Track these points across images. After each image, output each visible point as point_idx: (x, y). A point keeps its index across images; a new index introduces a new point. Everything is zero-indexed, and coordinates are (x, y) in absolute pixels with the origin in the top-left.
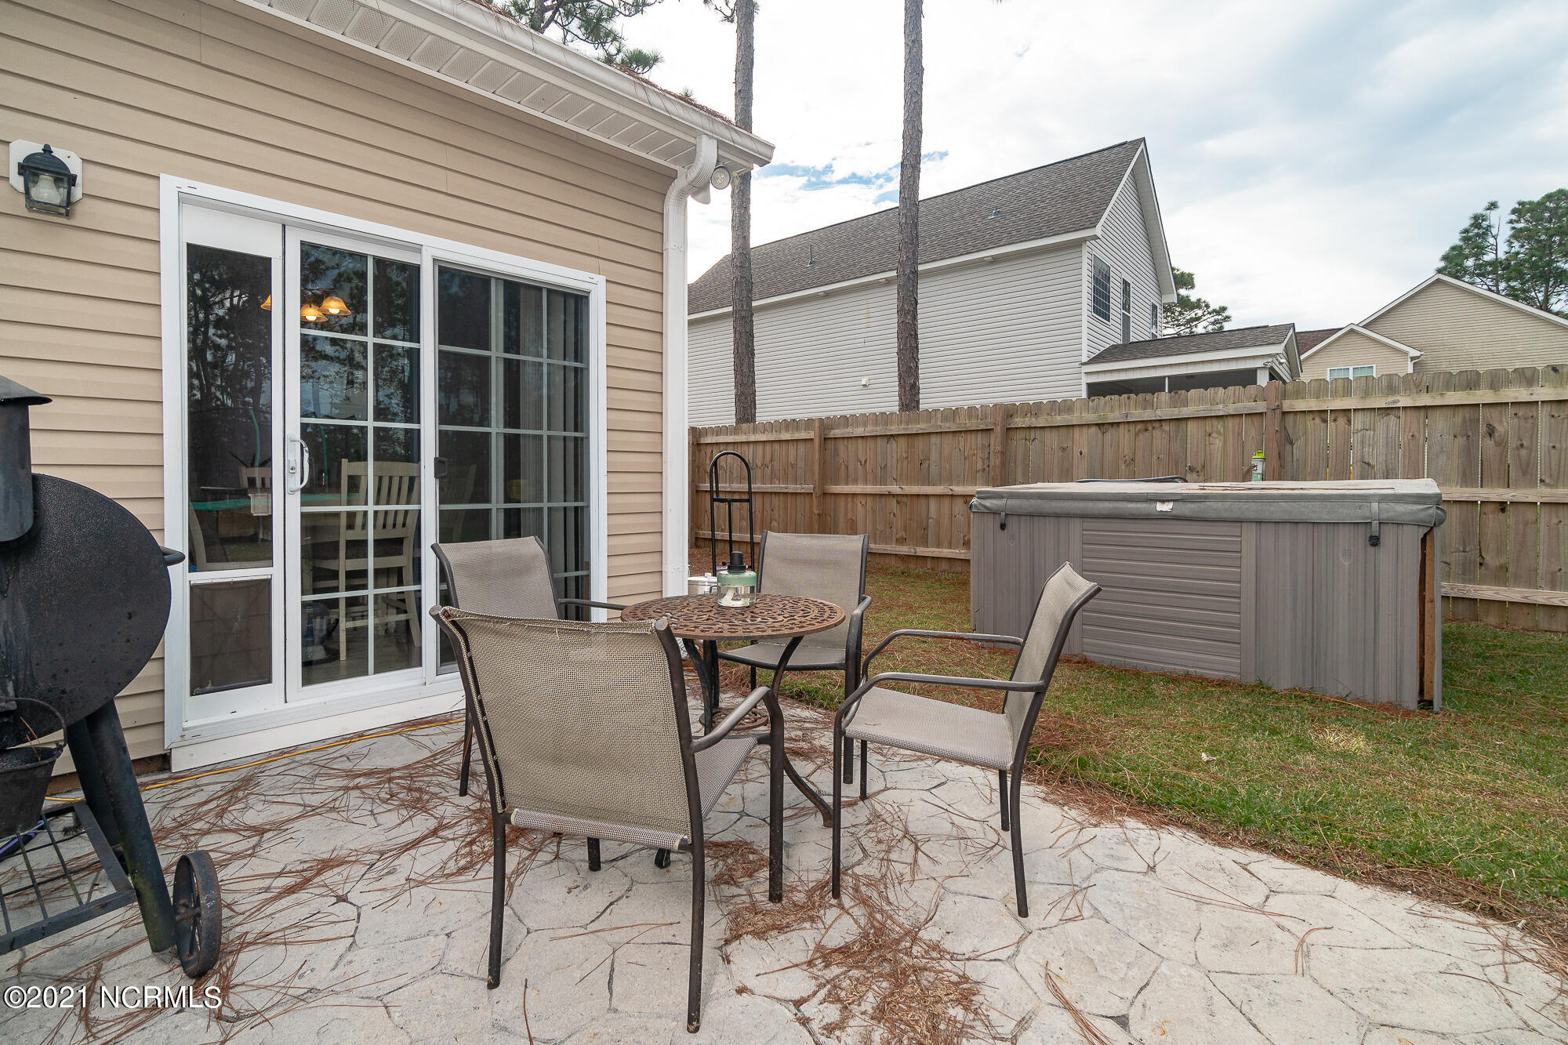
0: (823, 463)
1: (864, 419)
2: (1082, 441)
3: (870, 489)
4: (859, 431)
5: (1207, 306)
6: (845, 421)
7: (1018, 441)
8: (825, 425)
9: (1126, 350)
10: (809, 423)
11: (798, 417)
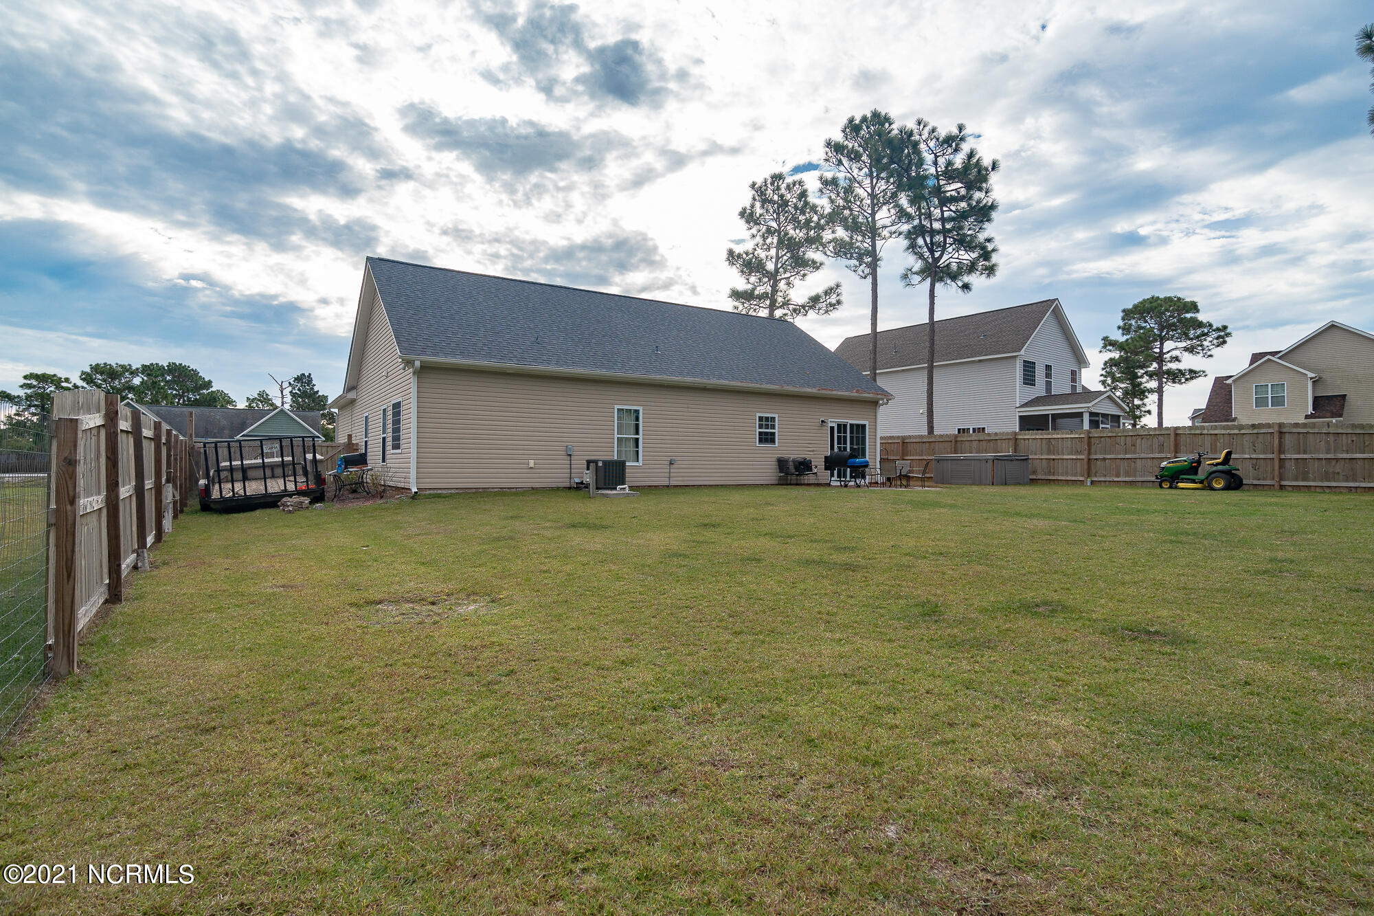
0: (903, 450)
1: (916, 437)
2: (975, 444)
3: (917, 458)
4: (914, 441)
5: (1211, 325)
6: (910, 437)
7: (959, 444)
8: (903, 438)
9: (1049, 398)
10: (898, 437)
11: (894, 435)
